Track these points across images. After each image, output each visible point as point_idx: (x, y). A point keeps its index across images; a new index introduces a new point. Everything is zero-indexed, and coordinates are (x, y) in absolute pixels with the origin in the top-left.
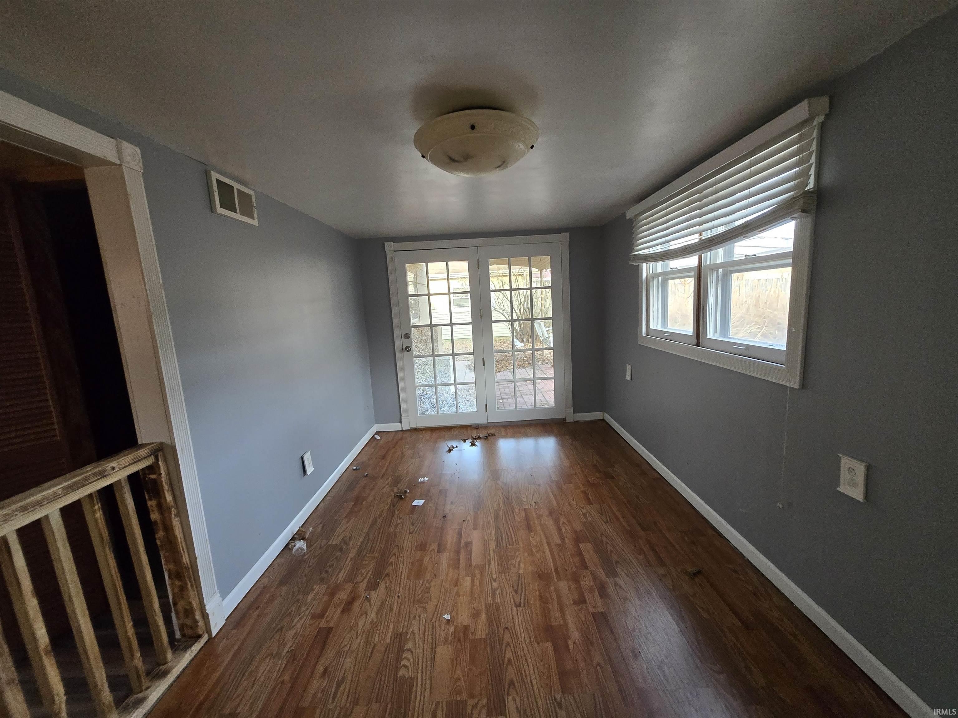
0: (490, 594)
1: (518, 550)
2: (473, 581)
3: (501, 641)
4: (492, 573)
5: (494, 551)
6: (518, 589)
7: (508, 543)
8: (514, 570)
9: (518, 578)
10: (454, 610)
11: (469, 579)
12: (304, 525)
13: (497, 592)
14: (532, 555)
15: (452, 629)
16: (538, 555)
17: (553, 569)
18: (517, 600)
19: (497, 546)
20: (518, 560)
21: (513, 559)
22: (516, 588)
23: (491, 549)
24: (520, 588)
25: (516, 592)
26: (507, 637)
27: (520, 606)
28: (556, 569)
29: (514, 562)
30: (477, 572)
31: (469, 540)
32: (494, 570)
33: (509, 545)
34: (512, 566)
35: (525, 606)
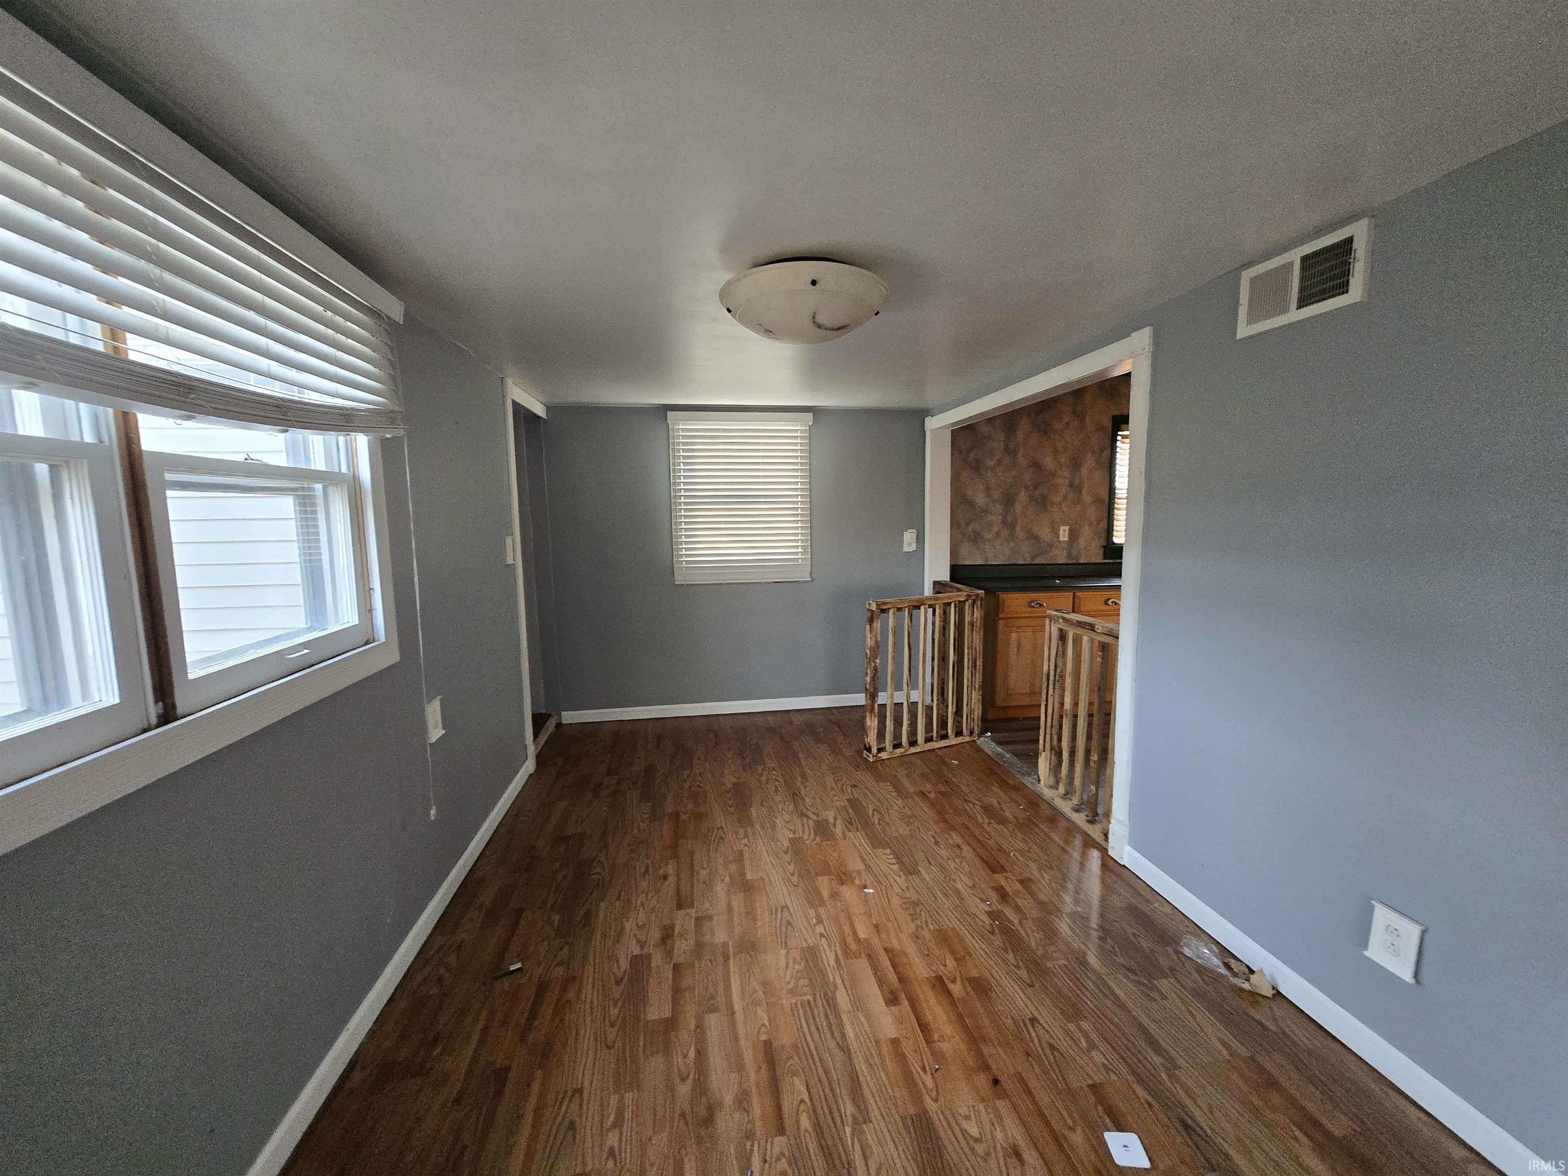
0: (824, 917)
1: (791, 992)
2: (855, 933)
3: (800, 876)
4: (829, 946)
5: (836, 986)
6: (786, 928)
7: (813, 1003)
8: (796, 954)
9: (788, 941)
10: (866, 899)
11: (862, 935)
12: (1307, 1021)
13: (814, 921)
14: (765, 984)
15: (857, 882)
16: (754, 984)
17: (731, 960)
18: (786, 914)
19: (834, 998)
20: (789, 972)
21: (798, 972)
22: (789, 927)
23: (843, 990)
24: (784, 928)
25: (789, 923)
26: (795, 879)
27: (783, 907)
28: (726, 958)
29: (797, 967)
30: (854, 946)
31: (894, 1009)
32: (828, 950)
33: (809, 1002)
34: (799, 958)
35: (776, 908)
